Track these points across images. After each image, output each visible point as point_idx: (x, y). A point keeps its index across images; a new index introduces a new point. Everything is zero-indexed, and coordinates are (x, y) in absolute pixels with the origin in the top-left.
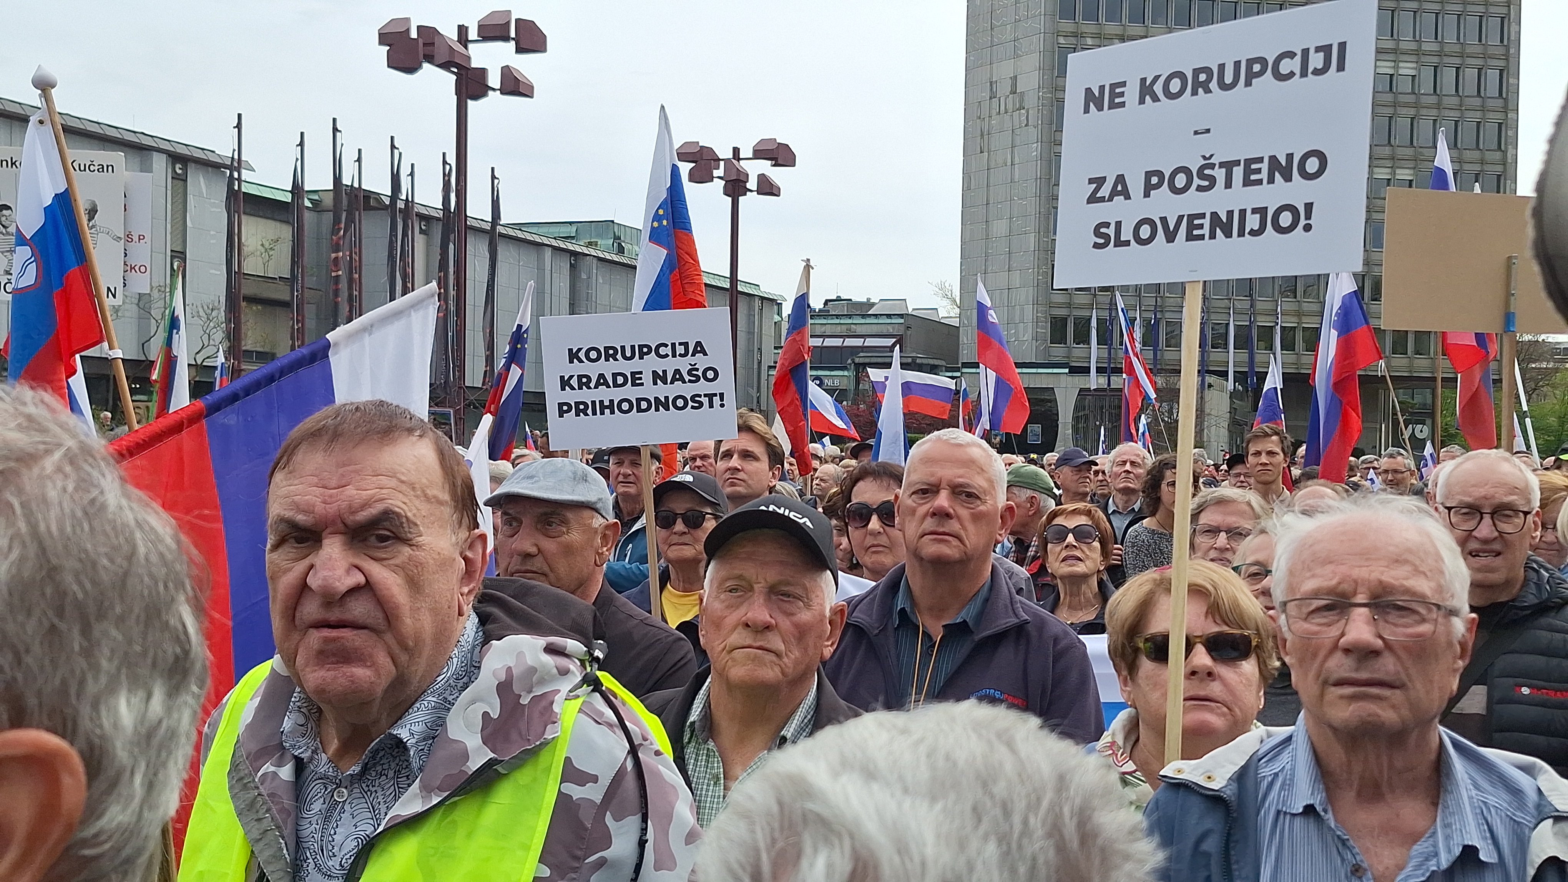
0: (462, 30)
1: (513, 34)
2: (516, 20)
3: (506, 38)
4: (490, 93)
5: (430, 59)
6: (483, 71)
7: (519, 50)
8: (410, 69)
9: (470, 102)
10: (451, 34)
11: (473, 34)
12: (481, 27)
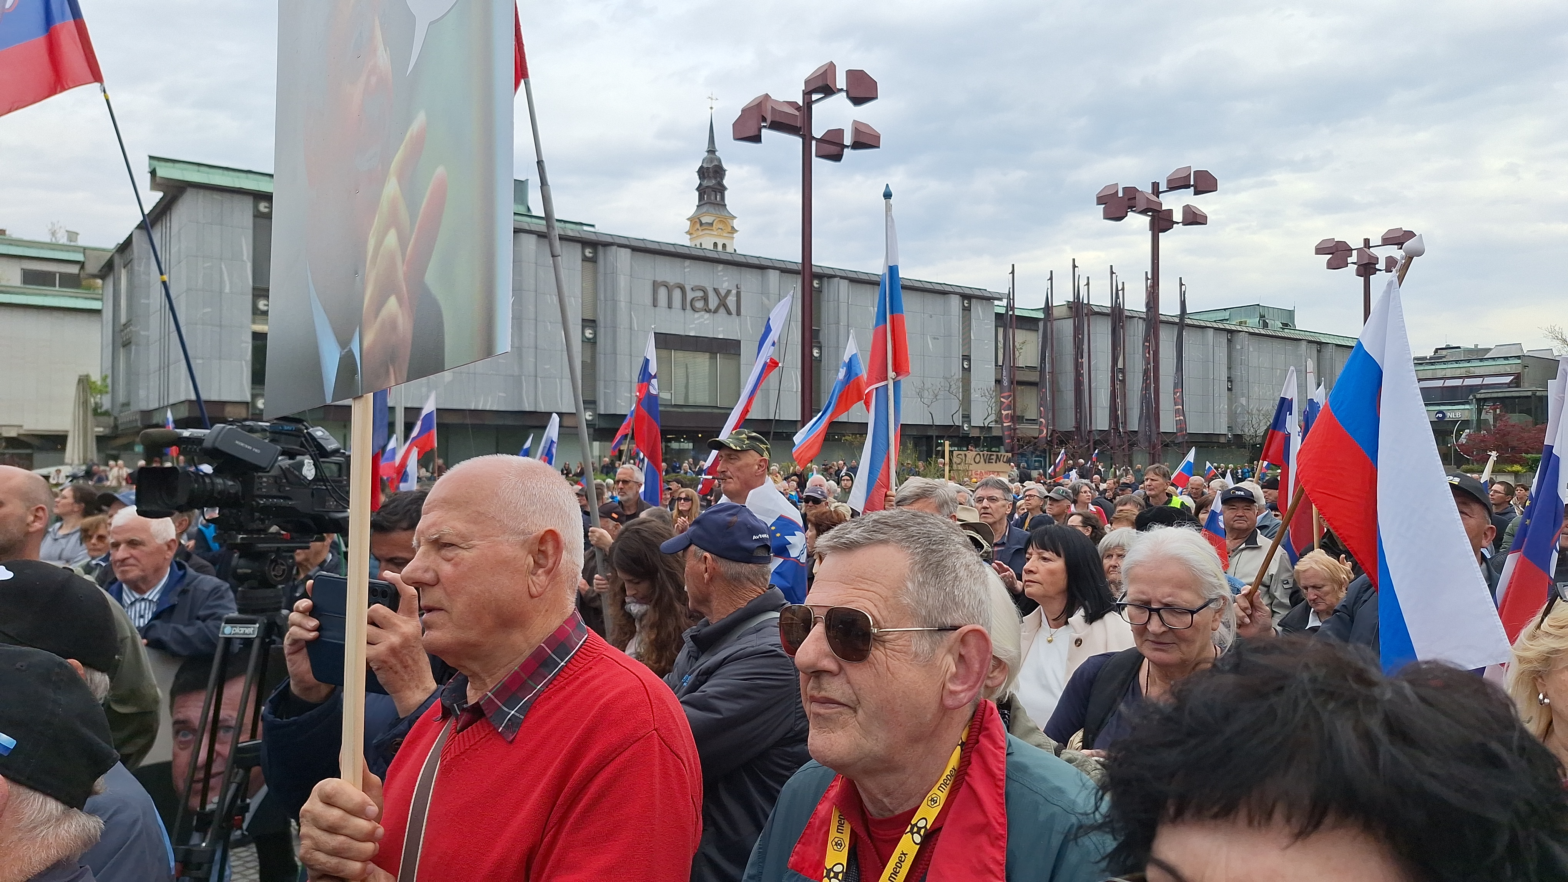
0: (1155, 186)
1: (1192, 183)
2: (1195, 172)
3: (1187, 186)
4: (1175, 225)
5: (1132, 208)
6: (1170, 212)
7: (1197, 192)
8: (1120, 219)
9: (1160, 234)
10: (1147, 189)
12: (1169, 182)
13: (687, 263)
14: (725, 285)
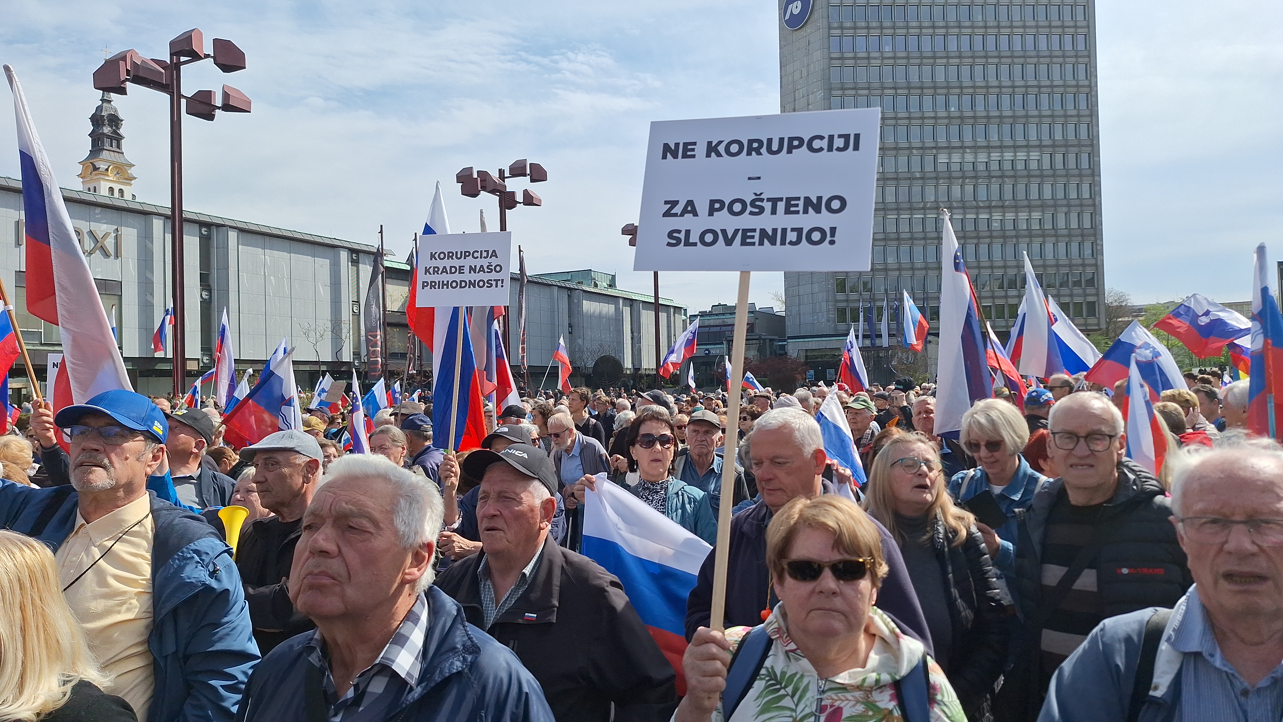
1: (528, 172)
2: (530, 164)
3: (525, 175)
4: (518, 205)
5: (484, 188)
6: (513, 194)
7: (533, 180)
8: (475, 195)
9: (507, 211)
10: (495, 175)
12: (511, 168)
14: (103, 228)
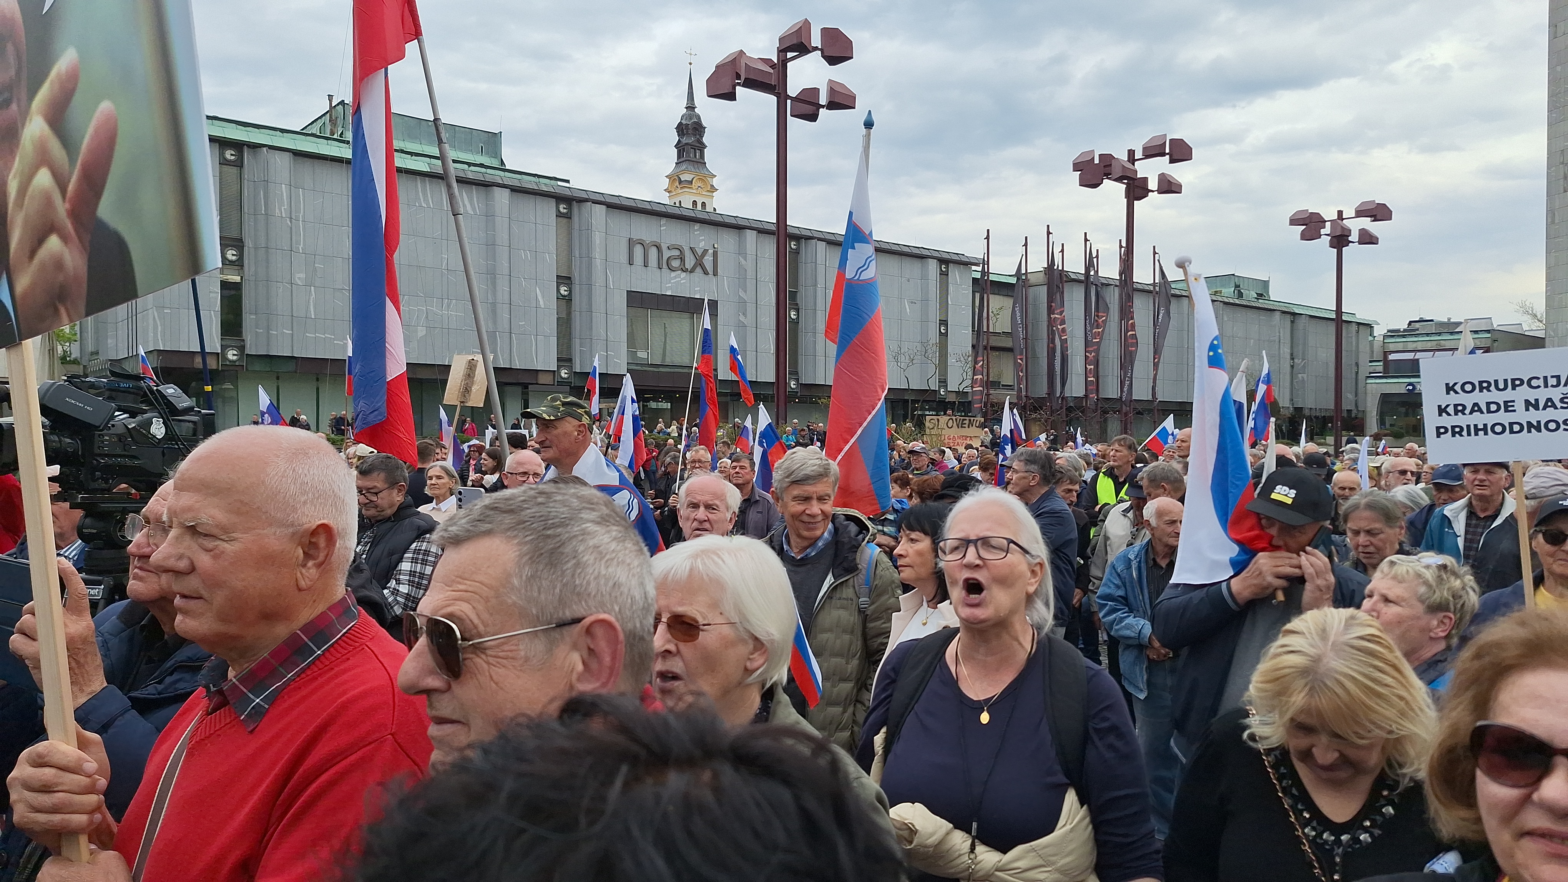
0: (1131, 153)
1: (1167, 151)
2: (1170, 140)
3: (1163, 154)
4: (1150, 194)
5: (1108, 175)
6: (1145, 180)
7: (1172, 161)
8: (1095, 186)
9: (1135, 202)
10: (1123, 156)
11: (1138, 155)
12: (1145, 149)
13: (664, 221)
14: (702, 244)
